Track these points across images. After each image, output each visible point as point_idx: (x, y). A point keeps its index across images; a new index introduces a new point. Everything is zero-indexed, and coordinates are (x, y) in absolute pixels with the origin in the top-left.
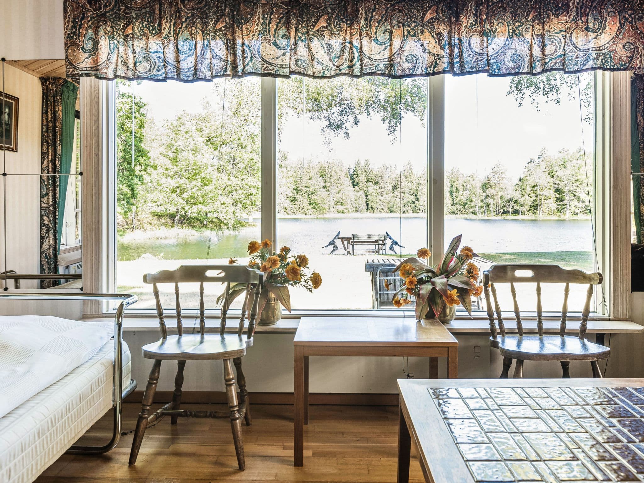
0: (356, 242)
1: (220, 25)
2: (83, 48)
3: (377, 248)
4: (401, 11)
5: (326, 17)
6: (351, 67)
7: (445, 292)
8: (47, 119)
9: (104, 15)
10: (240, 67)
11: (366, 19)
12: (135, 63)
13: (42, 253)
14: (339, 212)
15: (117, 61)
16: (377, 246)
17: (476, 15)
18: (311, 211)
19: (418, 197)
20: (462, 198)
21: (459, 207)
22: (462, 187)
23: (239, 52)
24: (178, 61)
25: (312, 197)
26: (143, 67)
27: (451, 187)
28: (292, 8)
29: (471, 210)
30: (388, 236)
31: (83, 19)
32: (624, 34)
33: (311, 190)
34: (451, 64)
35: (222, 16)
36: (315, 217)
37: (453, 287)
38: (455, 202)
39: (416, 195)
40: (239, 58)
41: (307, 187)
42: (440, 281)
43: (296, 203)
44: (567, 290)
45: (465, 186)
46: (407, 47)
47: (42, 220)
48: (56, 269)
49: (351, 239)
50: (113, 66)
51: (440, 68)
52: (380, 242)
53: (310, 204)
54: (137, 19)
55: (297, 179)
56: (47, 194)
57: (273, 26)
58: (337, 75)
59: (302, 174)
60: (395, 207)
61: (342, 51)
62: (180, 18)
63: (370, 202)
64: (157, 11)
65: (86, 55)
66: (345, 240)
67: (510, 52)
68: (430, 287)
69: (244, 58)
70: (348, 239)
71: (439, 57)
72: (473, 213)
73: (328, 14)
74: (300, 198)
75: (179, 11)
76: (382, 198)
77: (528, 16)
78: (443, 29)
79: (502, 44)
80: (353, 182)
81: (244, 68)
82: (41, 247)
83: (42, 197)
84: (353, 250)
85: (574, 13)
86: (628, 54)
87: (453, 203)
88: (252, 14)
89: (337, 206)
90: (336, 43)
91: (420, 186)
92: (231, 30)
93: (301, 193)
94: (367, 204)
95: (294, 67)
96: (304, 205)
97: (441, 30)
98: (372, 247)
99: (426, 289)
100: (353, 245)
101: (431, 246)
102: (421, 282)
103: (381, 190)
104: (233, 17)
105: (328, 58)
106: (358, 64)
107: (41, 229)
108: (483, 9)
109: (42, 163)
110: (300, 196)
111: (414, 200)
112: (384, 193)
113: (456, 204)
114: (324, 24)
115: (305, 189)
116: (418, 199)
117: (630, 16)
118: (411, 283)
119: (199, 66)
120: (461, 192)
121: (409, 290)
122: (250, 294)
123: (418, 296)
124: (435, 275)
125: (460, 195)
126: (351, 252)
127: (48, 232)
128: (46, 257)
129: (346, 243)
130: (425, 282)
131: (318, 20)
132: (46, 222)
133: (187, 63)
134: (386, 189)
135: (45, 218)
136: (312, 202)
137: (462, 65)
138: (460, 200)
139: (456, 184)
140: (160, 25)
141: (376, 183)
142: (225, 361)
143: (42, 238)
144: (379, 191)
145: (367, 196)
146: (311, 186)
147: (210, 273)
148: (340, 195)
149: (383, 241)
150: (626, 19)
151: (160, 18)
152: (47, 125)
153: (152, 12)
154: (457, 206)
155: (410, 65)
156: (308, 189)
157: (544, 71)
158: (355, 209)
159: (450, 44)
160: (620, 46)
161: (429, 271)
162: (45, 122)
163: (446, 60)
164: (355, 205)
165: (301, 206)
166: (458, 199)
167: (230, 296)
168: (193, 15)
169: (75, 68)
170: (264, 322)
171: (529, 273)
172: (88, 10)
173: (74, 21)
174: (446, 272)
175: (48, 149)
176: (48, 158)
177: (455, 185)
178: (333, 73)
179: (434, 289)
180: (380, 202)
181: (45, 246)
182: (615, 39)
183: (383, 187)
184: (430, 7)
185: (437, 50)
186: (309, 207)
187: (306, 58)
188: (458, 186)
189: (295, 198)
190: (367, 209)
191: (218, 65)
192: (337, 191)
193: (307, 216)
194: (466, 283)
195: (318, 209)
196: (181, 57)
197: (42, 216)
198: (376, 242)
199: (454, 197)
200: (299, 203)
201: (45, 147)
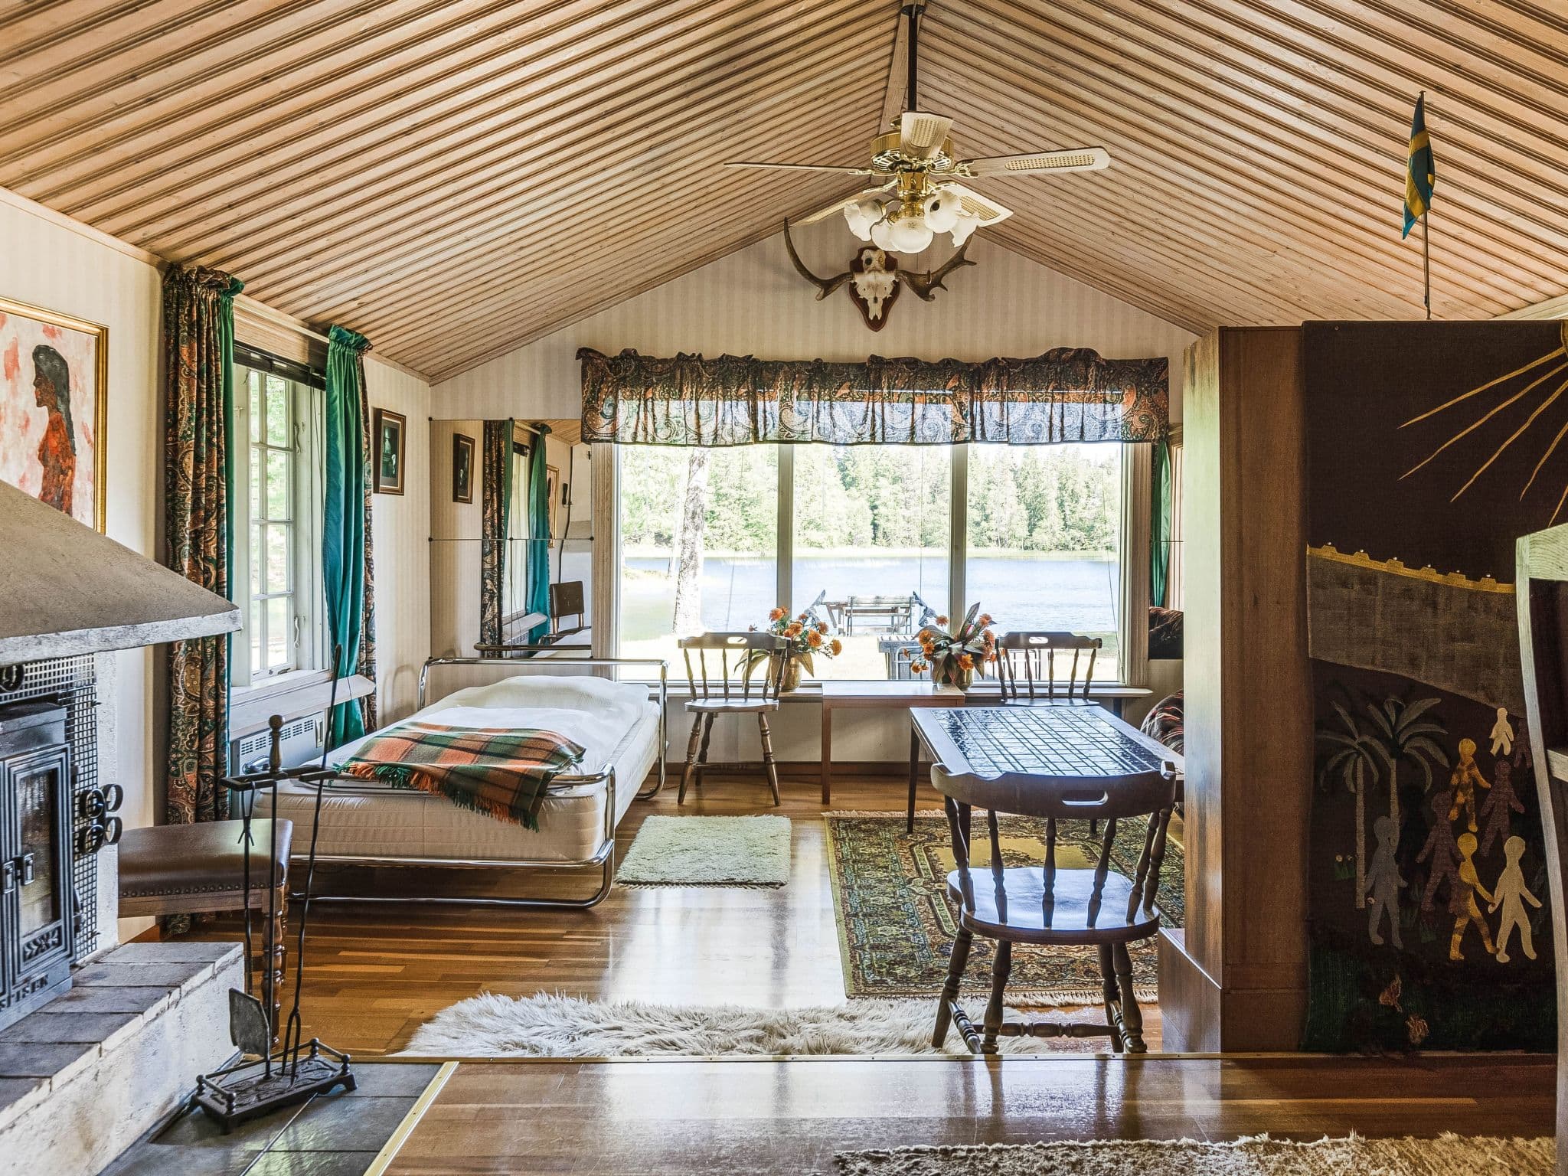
0: (855, 611)
1: (743, 390)
2: (602, 413)
3: (896, 622)
4: (924, 379)
5: (849, 384)
6: (873, 435)
7: (960, 656)
8: (491, 459)
9: (624, 378)
10: (761, 433)
11: (888, 388)
12: (655, 431)
13: (483, 625)
14: (811, 544)
15: (637, 425)
16: (896, 618)
17: (997, 385)
18: (749, 542)
19: (988, 512)
20: (1086, 514)
21: (1077, 534)
22: (1086, 490)
23: (760, 418)
24: (699, 426)
25: (753, 511)
26: (662, 434)
27: (1060, 489)
28: (815, 375)
29: (1103, 541)
30: (916, 599)
31: (602, 383)
32: (1140, 407)
33: (750, 495)
34: (973, 433)
35: (743, 381)
36: (758, 554)
37: (968, 652)
38: (1069, 523)
39: (983, 509)
40: (760, 424)
41: (740, 488)
42: (956, 647)
43: (716, 523)
44: (1077, 655)
45: (1092, 487)
46: (928, 415)
47: (484, 584)
48: (500, 641)
49: (846, 605)
50: (632, 430)
51: (961, 438)
52: (902, 611)
53: (747, 526)
54: (657, 384)
55: (717, 470)
56: (491, 552)
57: (795, 393)
58: (859, 443)
59: (729, 458)
60: (936, 534)
61: (865, 419)
62: (701, 382)
63: (881, 522)
64: (678, 375)
65: (607, 421)
66: (835, 608)
67: (1030, 423)
68: (947, 652)
69: (765, 425)
70: (839, 606)
71: (961, 426)
72: (1107, 548)
73: (850, 381)
74: (725, 513)
75: (700, 376)
76: (907, 513)
77: (1048, 387)
78: (965, 398)
79: (1022, 413)
80: (843, 478)
81: (765, 435)
82: (482, 617)
83: (484, 555)
84: (850, 625)
85: (1092, 385)
86: (1144, 426)
87: (1066, 525)
88: (774, 380)
89: (808, 532)
90: (859, 408)
91: (991, 486)
92: (752, 397)
93: (726, 503)
94: (875, 526)
95: (816, 436)
96: (734, 527)
97: (963, 400)
98: (886, 620)
99: (942, 655)
100: (849, 617)
101: (951, 614)
102: (938, 648)
103: (907, 495)
104: (754, 383)
105: (850, 426)
106: (880, 431)
107: (483, 596)
108: (1004, 379)
109: (484, 513)
110: (725, 509)
111: (978, 519)
112: (912, 502)
113: (1070, 527)
114: (847, 391)
115: (735, 494)
116: (987, 518)
117: (1146, 389)
118: (929, 648)
119: (720, 432)
120: (1082, 501)
121: (926, 656)
122: (773, 661)
123: (935, 661)
124: (952, 641)
125: (1080, 508)
126: (845, 630)
127: (491, 598)
128: (489, 630)
129: (836, 612)
130: (944, 648)
131: (840, 386)
132: (489, 587)
133: (707, 430)
134: (918, 492)
135: (488, 581)
136: (751, 521)
137: (983, 434)
138: (1081, 519)
139: (1071, 481)
140: (681, 391)
141: (895, 481)
142: (761, 714)
143: (484, 607)
144: (901, 496)
145: (874, 507)
146: (750, 487)
147: (731, 640)
148: (814, 506)
149: (908, 609)
150: (1142, 392)
151: (681, 384)
152: (491, 465)
153: (673, 377)
154: (1072, 531)
155: (932, 434)
156: (743, 492)
157: (1062, 441)
158: (846, 537)
159: (972, 413)
160: (1137, 418)
161: (947, 638)
162: (487, 462)
163: (968, 430)
164: (847, 530)
165: (727, 529)
166: (1077, 516)
167: (752, 662)
168: (714, 380)
169: (595, 433)
170: (786, 689)
171: (1044, 640)
172: (609, 376)
173: (593, 385)
174: (964, 639)
175: (492, 496)
176: (492, 506)
177: (1070, 486)
178: (855, 440)
179: (949, 654)
180: (903, 523)
181: (488, 616)
182: (1132, 412)
183: (911, 487)
184: (952, 376)
185: (959, 420)
186: (746, 532)
187: (828, 426)
188: (1077, 486)
189: (713, 512)
190: (874, 538)
191: (740, 432)
192: (807, 498)
193: (739, 554)
194: (981, 649)
195: (765, 538)
196: (702, 422)
197: (483, 579)
198: (894, 610)
199: (1068, 512)
200: (722, 523)
201: (488, 493)
